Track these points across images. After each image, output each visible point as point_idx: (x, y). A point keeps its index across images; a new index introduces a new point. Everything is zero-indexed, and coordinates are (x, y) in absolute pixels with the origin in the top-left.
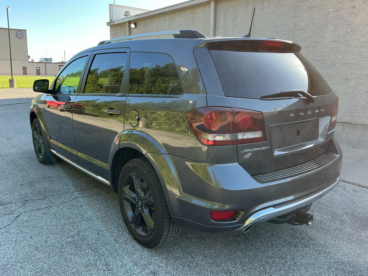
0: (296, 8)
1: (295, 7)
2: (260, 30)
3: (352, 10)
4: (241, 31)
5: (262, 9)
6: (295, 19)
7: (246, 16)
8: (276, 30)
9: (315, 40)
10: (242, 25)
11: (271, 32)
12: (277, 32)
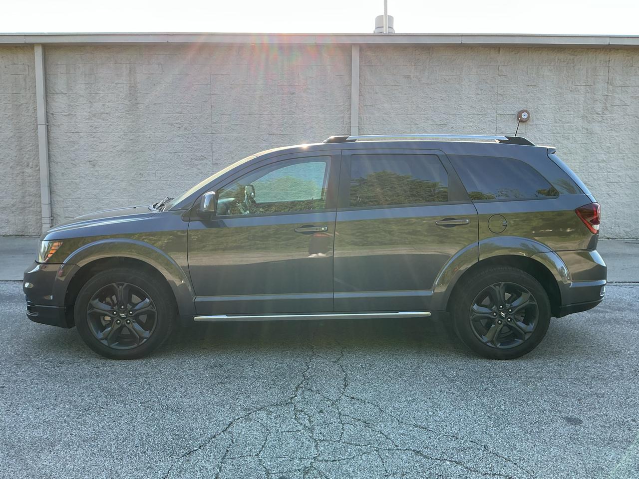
0: (210, 83)
1: (209, 81)
2: (149, 108)
3: (291, 96)
4: (108, 104)
5: (149, 75)
6: (211, 98)
7: (116, 82)
8: (180, 110)
9: (245, 130)
10: (110, 94)
11: (170, 112)
12: (181, 113)
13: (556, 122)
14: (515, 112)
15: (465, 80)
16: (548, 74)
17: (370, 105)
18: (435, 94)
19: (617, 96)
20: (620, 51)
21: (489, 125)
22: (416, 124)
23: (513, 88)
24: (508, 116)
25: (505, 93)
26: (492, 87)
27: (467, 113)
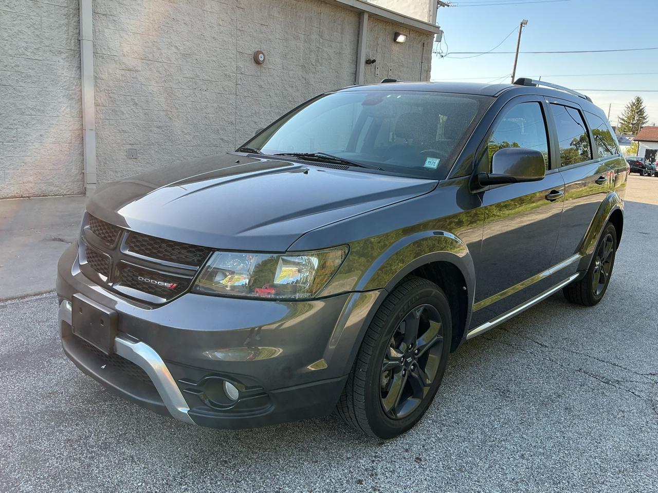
13: (284, 69)
14: (251, 52)
15: (207, 5)
16: (277, 16)
17: (104, 15)
18: (178, 15)
19: (325, 49)
20: (328, 5)
21: (231, 62)
22: (159, 49)
23: (250, 25)
24: (246, 55)
25: (243, 29)
26: (232, 19)
27: (210, 44)
